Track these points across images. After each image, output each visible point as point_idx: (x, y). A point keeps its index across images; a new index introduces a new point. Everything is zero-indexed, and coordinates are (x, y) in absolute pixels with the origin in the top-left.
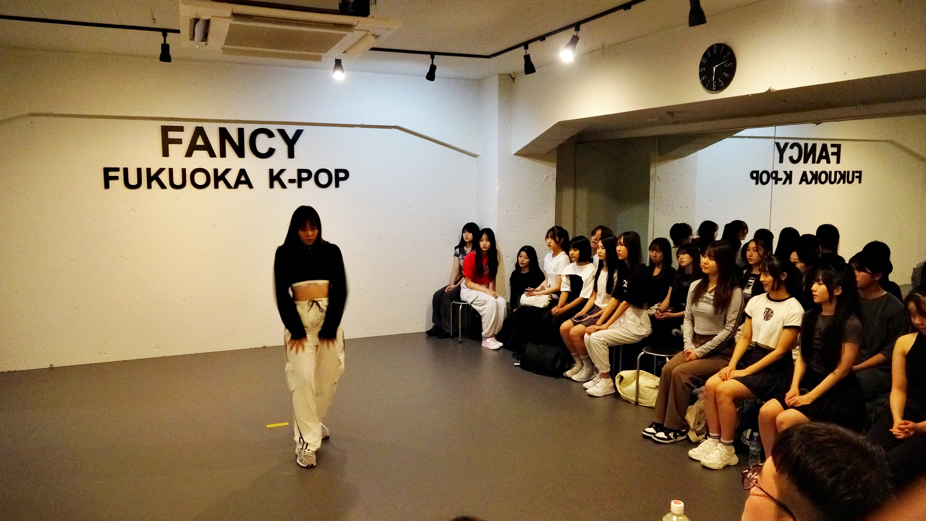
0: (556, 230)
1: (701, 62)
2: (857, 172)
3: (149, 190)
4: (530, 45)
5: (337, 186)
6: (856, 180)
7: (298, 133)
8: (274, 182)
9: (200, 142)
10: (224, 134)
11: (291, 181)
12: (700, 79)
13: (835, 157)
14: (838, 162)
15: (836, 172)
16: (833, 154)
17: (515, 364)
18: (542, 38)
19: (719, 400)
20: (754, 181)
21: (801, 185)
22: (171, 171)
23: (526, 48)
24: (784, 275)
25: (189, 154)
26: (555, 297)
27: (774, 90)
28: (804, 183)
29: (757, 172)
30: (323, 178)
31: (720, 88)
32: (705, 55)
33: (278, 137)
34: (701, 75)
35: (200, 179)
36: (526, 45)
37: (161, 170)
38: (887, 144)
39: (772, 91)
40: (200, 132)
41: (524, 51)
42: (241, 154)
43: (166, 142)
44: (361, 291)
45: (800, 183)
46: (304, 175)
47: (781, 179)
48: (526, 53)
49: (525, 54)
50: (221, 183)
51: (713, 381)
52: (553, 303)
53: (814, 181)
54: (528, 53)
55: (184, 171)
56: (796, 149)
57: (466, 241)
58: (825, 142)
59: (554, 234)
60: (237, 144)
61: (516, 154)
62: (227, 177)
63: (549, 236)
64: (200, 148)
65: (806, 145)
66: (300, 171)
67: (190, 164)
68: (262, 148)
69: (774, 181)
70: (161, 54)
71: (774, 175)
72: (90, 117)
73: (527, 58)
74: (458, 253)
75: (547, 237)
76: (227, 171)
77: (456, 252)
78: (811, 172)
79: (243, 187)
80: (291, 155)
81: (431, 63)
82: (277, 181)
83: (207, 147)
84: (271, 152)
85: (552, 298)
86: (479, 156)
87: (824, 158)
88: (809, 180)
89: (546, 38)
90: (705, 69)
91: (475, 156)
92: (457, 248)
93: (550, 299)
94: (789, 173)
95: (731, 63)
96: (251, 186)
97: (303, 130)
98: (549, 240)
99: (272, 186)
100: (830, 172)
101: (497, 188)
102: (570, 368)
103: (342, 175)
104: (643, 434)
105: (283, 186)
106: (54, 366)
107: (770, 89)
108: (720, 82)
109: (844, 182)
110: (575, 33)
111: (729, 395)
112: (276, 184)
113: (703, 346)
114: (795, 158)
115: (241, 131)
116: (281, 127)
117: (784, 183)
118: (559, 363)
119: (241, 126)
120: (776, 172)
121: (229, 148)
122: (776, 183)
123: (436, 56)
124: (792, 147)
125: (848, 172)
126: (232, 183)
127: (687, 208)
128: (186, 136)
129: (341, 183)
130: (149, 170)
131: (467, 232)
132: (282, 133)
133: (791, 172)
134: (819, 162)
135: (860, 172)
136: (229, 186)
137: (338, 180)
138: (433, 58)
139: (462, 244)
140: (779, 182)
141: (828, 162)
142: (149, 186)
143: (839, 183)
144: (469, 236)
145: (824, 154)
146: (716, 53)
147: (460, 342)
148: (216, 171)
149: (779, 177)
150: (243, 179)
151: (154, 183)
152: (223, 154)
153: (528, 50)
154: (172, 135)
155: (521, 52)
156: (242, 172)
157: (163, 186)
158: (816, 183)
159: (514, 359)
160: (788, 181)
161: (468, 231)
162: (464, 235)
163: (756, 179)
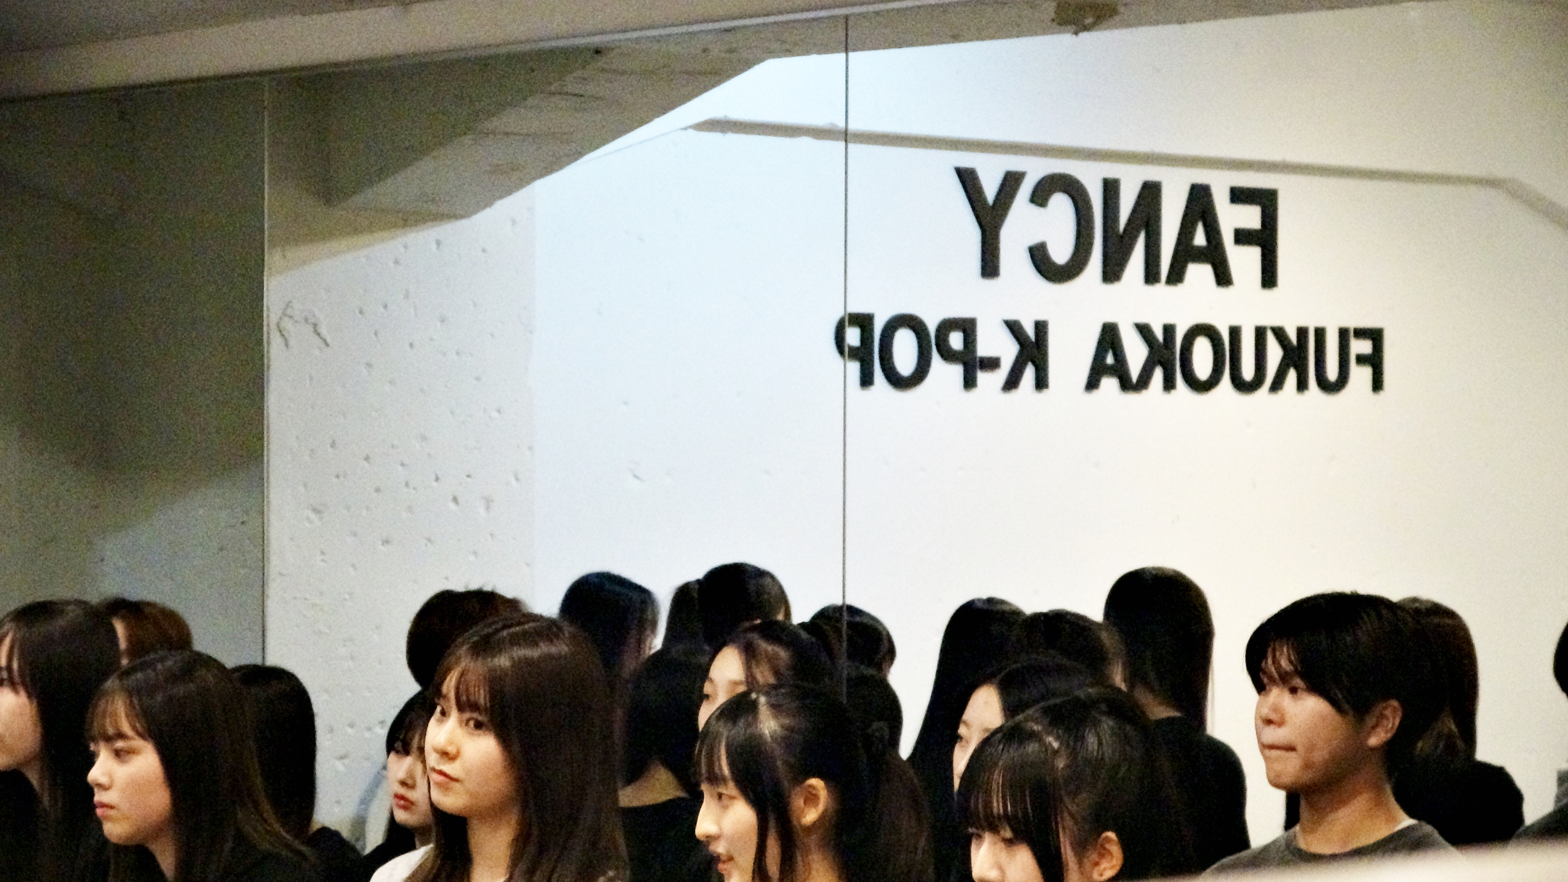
2: (1361, 333)
6: (1361, 375)
13: (1254, 254)
14: (1269, 278)
15: (1260, 333)
16: (1243, 237)
20: (854, 367)
21: (1095, 393)
24: (811, 798)
28: (1109, 384)
29: (864, 322)
38: (1492, 192)
45: (1092, 384)
47: (991, 364)
53: (1158, 375)
56: (1061, 203)
58: (1201, 176)
65: (1111, 188)
69: (956, 371)
71: (956, 340)
78: (1144, 330)
87: (1200, 256)
88: (1135, 370)
94: (1030, 331)
100: (1235, 332)
109: (1302, 385)
114: (1061, 253)
117: (1012, 383)
120: (968, 327)
122: (969, 382)
124: (1040, 197)
125: (1320, 333)
127: (488, 502)
133: (1041, 327)
134: (1176, 276)
135: (1375, 336)
140: (982, 377)
141: (1223, 278)
143: (1277, 385)
145: (1200, 239)
149: (983, 350)
158: (1169, 384)
160: (1029, 373)
163: (862, 354)
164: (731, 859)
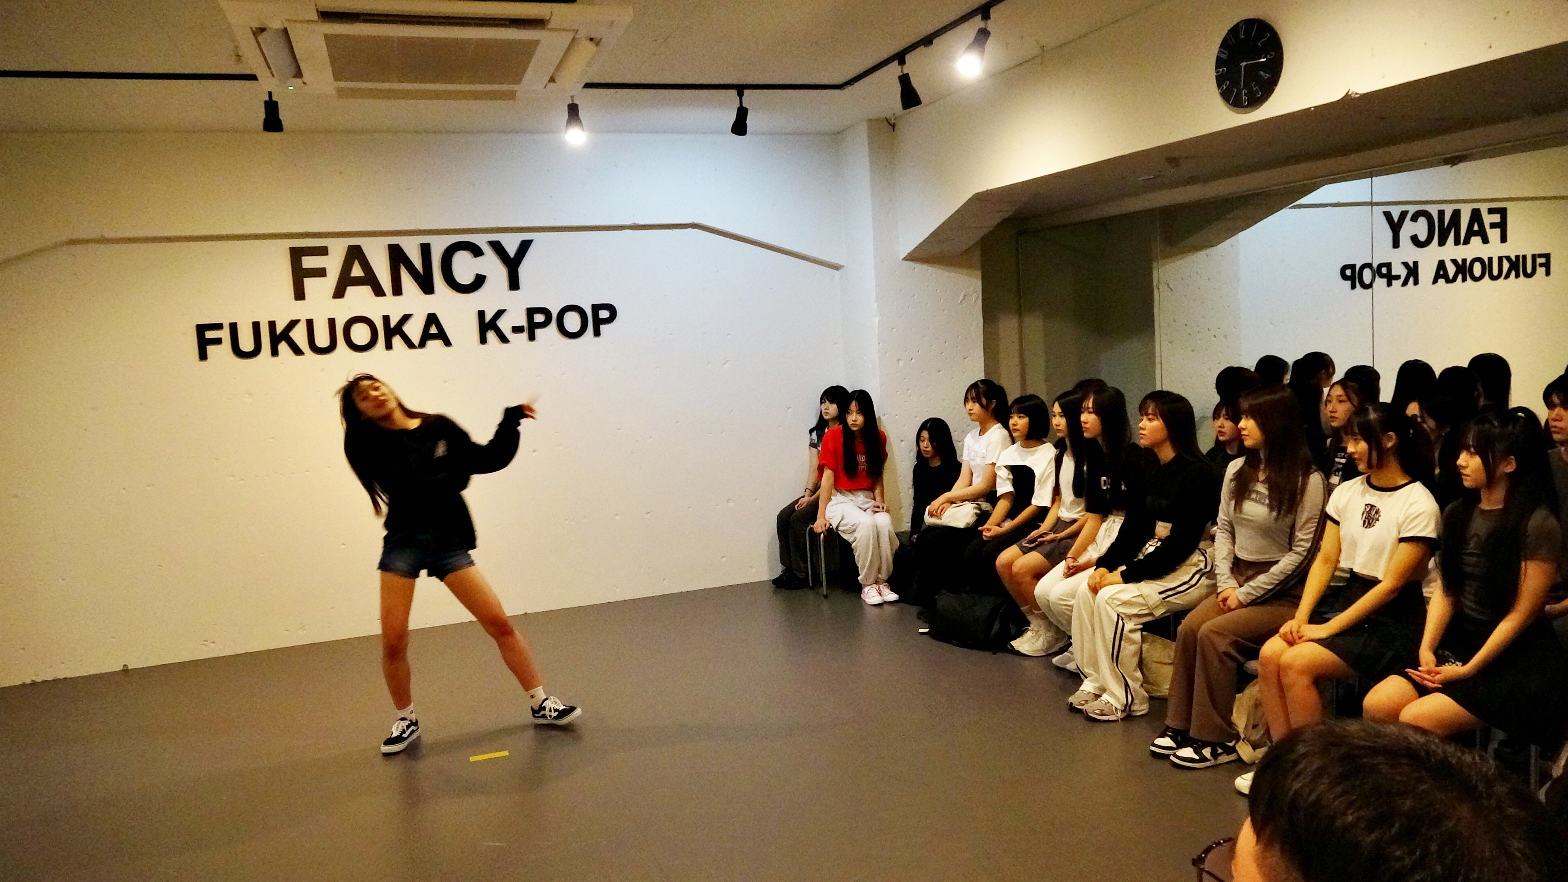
0: (981, 386)
1: (1218, 57)
2: (1540, 256)
3: (275, 358)
4: (908, 57)
5: (597, 333)
6: (1541, 271)
7: (525, 246)
8: (487, 334)
9: (357, 271)
10: (397, 256)
11: (517, 330)
12: (1219, 88)
13: (1497, 231)
14: (1504, 239)
15: (1500, 259)
16: (1493, 226)
17: (921, 631)
18: (927, 41)
19: (1285, 681)
20: (1349, 283)
21: (1437, 284)
22: (310, 323)
23: (902, 62)
24: (1391, 438)
25: (339, 293)
26: (986, 507)
27: (1357, 94)
28: (1441, 281)
29: (1352, 267)
30: (572, 322)
31: (1256, 101)
32: (1224, 44)
33: (490, 254)
34: (1220, 81)
35: (360, 335)
36: (900, 57)
37: (293, 324)
39: (1353, 96)
40: (355, 254)
41: (899, 68)
42: (427, 287)
43: (299, 275)
44: (649, 515)
45: (1435, 281)
46: (539, 318)
47: (1398, 277)
48: (902, 71)
49: (901, 74)
50: (397, 341)
51: (1272, 647)
52: (983, 517)
53: (1460, 277)
54: (905, 72)
55: (332, 322)
56: (1422, 221)
57: (826, 417)
58: (1476, 206)
59: (978, 394)
60: (421, 271)
61: (905, 259)
62: (406, 328)
63: (970, 398)
64: (358, 282)
65: (1441, 213)
66: (531, 312)
67: (342, 311)
68: (464, 276)
69: (1385, 281)
70: (265, 120)
71: (1384, 270)
72: (169, 239)
73: (905, 80)
74: (816, 441)
75: (966, 400)
76: (406, 318)
77: (812, 439)
78: (1454, 261)
79: (435, 345)
80: (514, 284)
81: (739, 106)
82: (493, 331)
83: (370, 280)
84: (480, 281)
85: (980, 509)
86: (843, 266)
87: (1476, 234)
88: (1451, 276)
89: (935, 41)
90: (1225, 69)
91: (837, 267)
92: (813, 432)
93: (978, 512)
94: (1411, 265)
95: (1272, 53)
96: (448, 343)
97: (533, 240)
98: (970, 405)
99: (483, 340)
100: (1490, 259)
101: (876, 320)
102: (1020, 634)
103: (604, 314)
104: (1151, 750)
105: (504, 339)
106: (129, 668)
107: (1350, 93)
108: (1255, 89)
109: (1517, 276)
110: (982, 25)
111: (1302, 672)
112: (491, 335)
113: (1251, 583)
114: (1423, 237)
115: (426, 249)
116: (494, 237)
117: (1405, 283)
118: (996, 626)
119: (425, 239)
120: (1388, 265)
121: (406, 279)
122: (1389, 284)
123: (746, 92)
124: (1414, 219)
125: (1524, 257)
126: (416, 339)
127: (1225, 336)
128: (333, 263)
129: (603, 328)
130: (272, 325)
131: (827, 402)
132: (497, 246)
133: (1416, 263)
134: (1467, 242)
135: (1547, 256)
136: (410, 344)
137: (598, 323)
138: (741, 95)
139: (822, 424)
140: (1394, 282)
141: (1485, 240)
142: (275, 352)
143: (1507, 276)
144: (832, 409)
145: (1476, 228)
146: (1243, 37)
147: (826, 597)
148: (386, 319)
149: (1394, 273)
150: (433, 330)
151: (283, 347)
152: (397, 290)
153: (905, 67)
154: (309, 262)
155: (894, 70)
156: (432, 319)
157: (298, 351)
158: (1464, 280)
159: (920, 622)
160: (1411, 280)
161: (829, 401)
162: (824, 406)
163: (1352, 279)
164: (1360, 459)
